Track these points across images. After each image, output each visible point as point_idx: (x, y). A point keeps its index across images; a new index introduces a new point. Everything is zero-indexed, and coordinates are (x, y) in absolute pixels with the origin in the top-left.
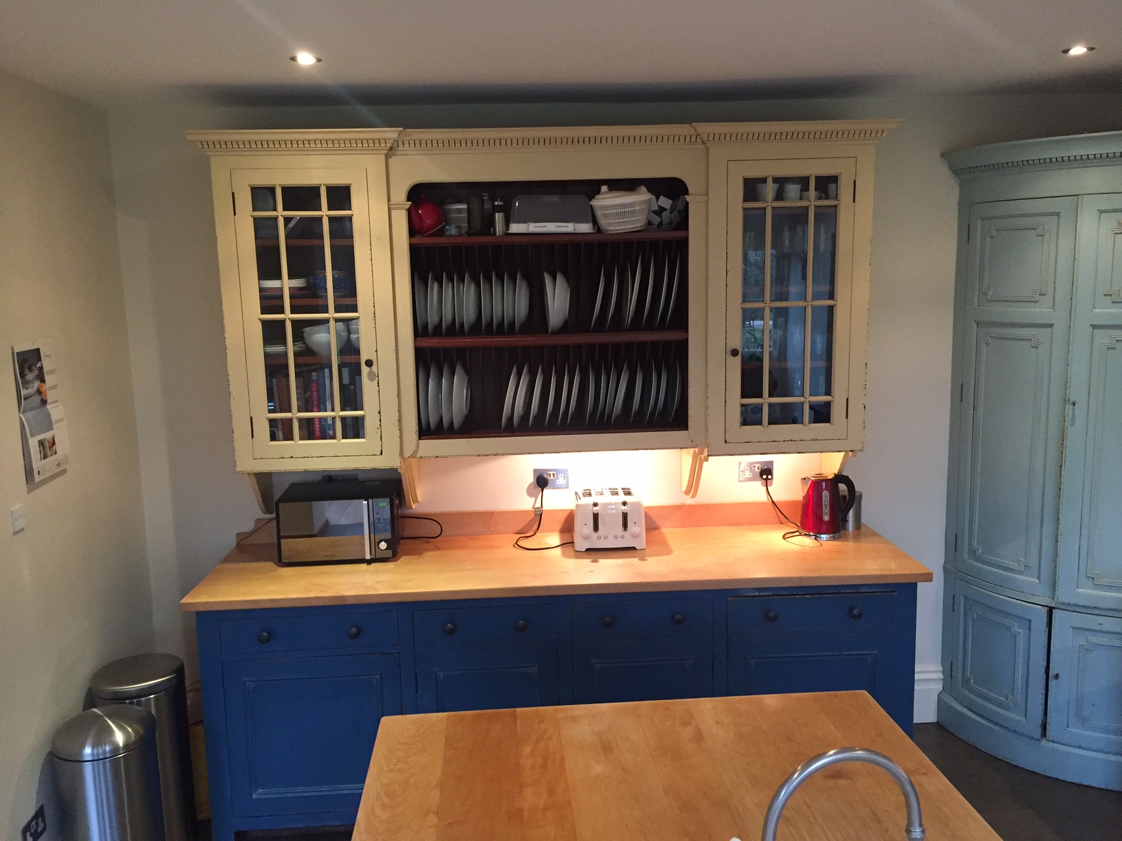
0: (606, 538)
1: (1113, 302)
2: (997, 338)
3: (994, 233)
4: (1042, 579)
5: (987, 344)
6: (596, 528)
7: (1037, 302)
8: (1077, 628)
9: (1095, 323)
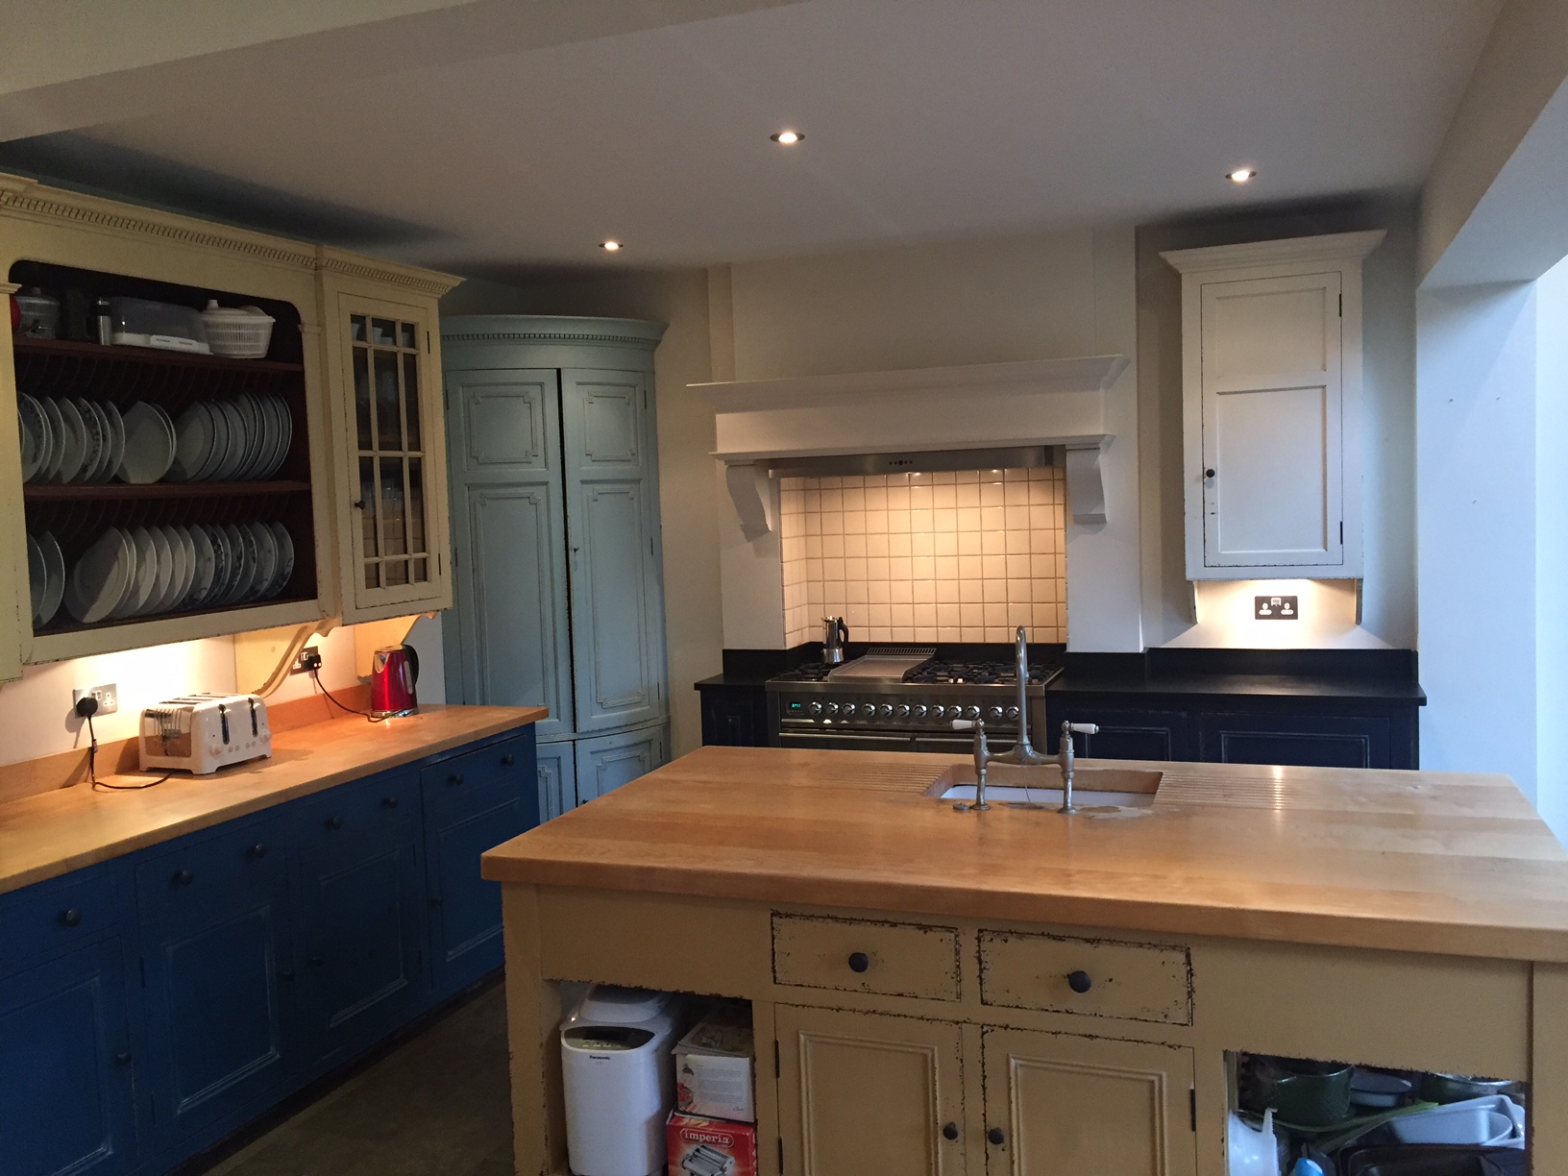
0: (237, 748)
1: (593, 461)
2: (492, 499)
3: (481, 400)
4: (562, 718)
5: (483, 505)
6: (226, 739)
7: (530, 463)
8: (596, 752)
9: (583, 479)
